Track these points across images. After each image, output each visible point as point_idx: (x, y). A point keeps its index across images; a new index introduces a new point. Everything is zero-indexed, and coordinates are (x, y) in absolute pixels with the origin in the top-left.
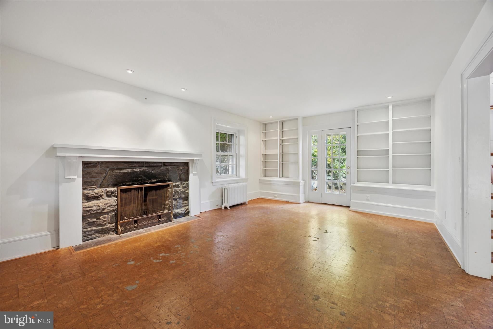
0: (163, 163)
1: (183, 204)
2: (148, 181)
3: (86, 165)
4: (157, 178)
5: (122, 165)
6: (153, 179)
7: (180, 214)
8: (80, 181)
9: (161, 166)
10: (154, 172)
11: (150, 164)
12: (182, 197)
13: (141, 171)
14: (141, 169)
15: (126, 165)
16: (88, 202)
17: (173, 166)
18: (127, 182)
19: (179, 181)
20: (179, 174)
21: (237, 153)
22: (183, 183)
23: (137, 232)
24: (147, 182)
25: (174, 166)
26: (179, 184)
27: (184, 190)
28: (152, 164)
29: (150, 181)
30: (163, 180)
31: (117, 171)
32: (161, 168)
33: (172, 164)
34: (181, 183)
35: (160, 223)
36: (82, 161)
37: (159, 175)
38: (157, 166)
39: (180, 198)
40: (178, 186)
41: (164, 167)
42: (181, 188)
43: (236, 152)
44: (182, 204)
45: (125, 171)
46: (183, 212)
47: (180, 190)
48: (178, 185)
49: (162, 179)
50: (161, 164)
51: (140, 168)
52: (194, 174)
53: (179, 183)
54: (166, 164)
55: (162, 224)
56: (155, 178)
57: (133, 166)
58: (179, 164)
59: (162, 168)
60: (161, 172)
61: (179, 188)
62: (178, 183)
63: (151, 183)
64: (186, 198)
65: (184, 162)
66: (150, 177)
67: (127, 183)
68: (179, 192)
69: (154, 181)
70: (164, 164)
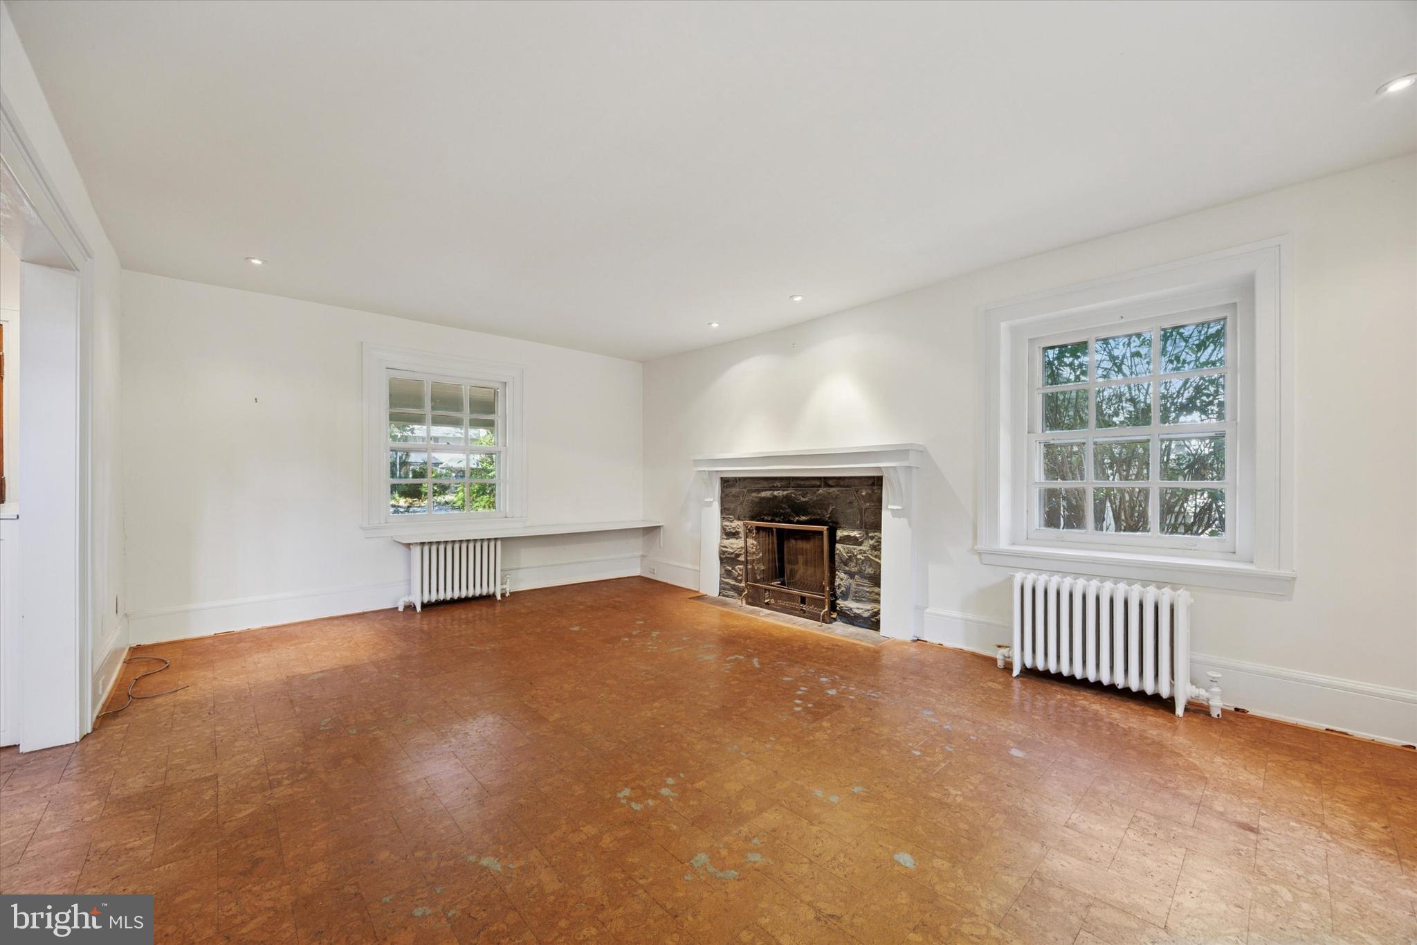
0: (823, 479)
1: (871, 593)
2: (794, 517)
3: (726, 483)
4: (810, 514)
5: (760, 484)
6: (803, 515)
7: (858, 616)
8: (716, 507)
9: (820, 486)
10: (804, 500)
11: (799, 482)
12: (866, 572)
13: (785, 497)
14: (785, 493)
15: (765, 484)
16: (727, 539)
17: (844, 487)
18: (765, 515)
19: (862, 528)
20: (860, 510)
21: (1238, 420)
22: (870, 535)
23: (754, 609)
24: (792, 519)
25: (848, 486)
26: (858, 536)
27: (871, 555)
28: (802, 483)
29: (797, 518)
30: (820, 519)
31: (754, 494)
32: (818, 490)
33: (842, 483)
34: (867, 534)
35: (803, 615)
36: (722, 478)
37: (814, 507)
38: (812, 487)
39: (860, 573)
40: (855, 541)
41: (825, 489)
42: (864, 547)
43: (1236, 416)
44: (868, 592)
45: (763, 494)
46: (866, 615)
47: (861, 553)
48: (855, 539)
49: (818, 517)
50: (818, 483)
51: (784, 490)
52: (895, 513)
53: (859, 532)
54: (831, 482)
55: (807, 618)
56: (805, 513)
57: (774, 487)
58: (857, 482)
59: (821, 491)
60: (817, 500)
61: (861, 548)
62: (855, 534)
63: (799, 522)
64: (875, 580)
65: (874, 477)
66: (799, 509)
67: (766, 518)
68: (859, 557)
69: (804, 518)
70: (825, 482)
